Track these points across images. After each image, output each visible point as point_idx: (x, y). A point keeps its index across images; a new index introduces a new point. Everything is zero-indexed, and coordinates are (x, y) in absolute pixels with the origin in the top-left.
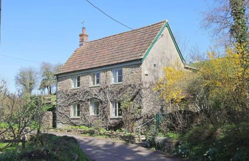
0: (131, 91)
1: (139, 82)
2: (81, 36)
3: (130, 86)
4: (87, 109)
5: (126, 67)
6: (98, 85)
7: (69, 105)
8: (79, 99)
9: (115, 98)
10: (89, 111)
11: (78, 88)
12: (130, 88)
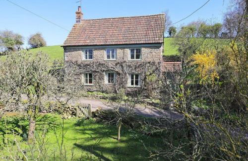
0: (149, 66)
1: (158, 61)
2: (78, 13)
3: (149, 63)
4: (101, 78)
5: (146, 47)
6: (115, 59)
7: (81, 74)
8: (93, 70)
9: (134, 71)
10: (103, 79)
11: (90, 60)
12: (149, 65)
